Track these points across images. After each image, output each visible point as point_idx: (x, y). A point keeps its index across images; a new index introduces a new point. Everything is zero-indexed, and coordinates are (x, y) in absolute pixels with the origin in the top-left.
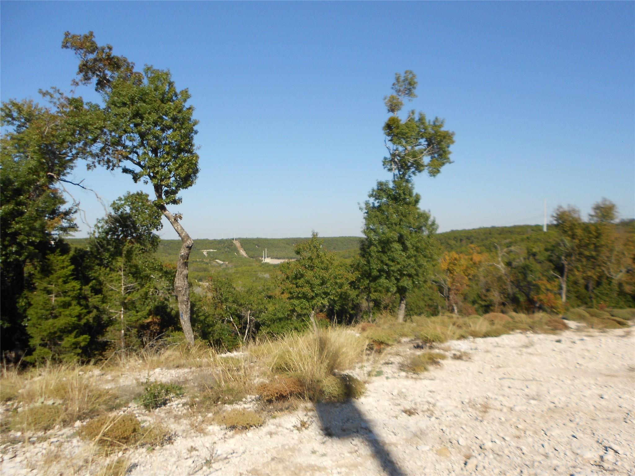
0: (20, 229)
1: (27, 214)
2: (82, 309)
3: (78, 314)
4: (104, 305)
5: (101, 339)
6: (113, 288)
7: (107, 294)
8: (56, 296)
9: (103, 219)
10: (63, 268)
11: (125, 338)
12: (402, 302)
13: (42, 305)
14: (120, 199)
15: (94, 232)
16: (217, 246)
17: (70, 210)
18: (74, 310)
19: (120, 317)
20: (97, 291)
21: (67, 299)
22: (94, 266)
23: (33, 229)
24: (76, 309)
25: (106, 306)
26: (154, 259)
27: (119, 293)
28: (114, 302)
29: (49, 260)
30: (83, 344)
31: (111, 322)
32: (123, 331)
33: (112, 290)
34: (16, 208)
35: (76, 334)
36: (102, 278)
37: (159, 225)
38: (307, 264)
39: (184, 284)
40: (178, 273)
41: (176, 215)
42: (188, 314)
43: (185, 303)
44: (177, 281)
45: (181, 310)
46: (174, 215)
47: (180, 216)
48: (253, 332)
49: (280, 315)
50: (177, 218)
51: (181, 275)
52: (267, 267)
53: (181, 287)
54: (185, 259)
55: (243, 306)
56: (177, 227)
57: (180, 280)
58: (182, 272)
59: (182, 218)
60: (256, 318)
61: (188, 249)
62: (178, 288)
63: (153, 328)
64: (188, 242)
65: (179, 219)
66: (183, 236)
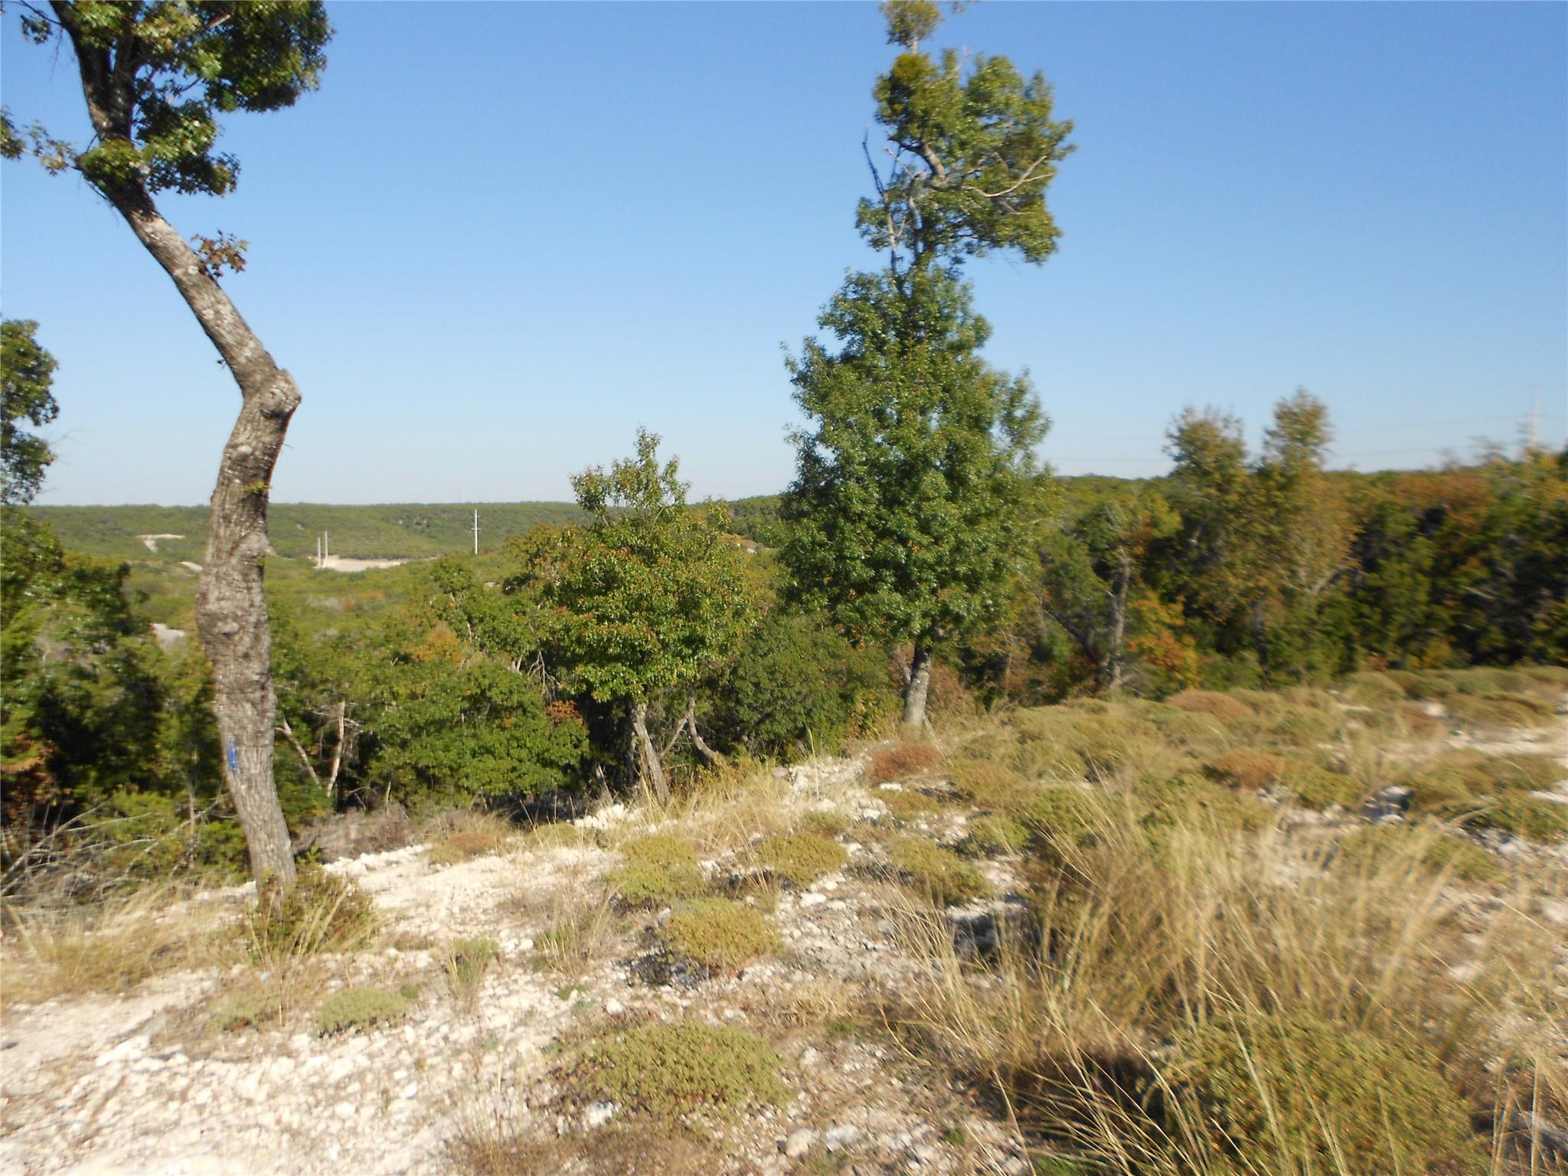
12: (923, 665)
16: (186, 527)
26: (28, 525)
37: (42, 406)
38: (634, 540)
39: (246, 604)
40: (219, 550)
41: (208, 244)
42: (265, 746)
43: (251, 696)
44: (211, 587)
45: (231, 729)
46: (197, 245)
47: (232, 252)
48: (351, 766)
49: (438, 712)
50: (216, 260)
51: (234, 561)
52: (333, 579)
53: (236, 618)
54: (255, 475)
55: (321, 687)
56: (217, 312)
57: (229, 584)
58: (236, 545)
59: (243, 261)
60: (364, 722)
61: (273, 425)
62: (220, 624)
63: (47, 792)
64: (278, 388)
65: (225, 268)
66: (248, 360)
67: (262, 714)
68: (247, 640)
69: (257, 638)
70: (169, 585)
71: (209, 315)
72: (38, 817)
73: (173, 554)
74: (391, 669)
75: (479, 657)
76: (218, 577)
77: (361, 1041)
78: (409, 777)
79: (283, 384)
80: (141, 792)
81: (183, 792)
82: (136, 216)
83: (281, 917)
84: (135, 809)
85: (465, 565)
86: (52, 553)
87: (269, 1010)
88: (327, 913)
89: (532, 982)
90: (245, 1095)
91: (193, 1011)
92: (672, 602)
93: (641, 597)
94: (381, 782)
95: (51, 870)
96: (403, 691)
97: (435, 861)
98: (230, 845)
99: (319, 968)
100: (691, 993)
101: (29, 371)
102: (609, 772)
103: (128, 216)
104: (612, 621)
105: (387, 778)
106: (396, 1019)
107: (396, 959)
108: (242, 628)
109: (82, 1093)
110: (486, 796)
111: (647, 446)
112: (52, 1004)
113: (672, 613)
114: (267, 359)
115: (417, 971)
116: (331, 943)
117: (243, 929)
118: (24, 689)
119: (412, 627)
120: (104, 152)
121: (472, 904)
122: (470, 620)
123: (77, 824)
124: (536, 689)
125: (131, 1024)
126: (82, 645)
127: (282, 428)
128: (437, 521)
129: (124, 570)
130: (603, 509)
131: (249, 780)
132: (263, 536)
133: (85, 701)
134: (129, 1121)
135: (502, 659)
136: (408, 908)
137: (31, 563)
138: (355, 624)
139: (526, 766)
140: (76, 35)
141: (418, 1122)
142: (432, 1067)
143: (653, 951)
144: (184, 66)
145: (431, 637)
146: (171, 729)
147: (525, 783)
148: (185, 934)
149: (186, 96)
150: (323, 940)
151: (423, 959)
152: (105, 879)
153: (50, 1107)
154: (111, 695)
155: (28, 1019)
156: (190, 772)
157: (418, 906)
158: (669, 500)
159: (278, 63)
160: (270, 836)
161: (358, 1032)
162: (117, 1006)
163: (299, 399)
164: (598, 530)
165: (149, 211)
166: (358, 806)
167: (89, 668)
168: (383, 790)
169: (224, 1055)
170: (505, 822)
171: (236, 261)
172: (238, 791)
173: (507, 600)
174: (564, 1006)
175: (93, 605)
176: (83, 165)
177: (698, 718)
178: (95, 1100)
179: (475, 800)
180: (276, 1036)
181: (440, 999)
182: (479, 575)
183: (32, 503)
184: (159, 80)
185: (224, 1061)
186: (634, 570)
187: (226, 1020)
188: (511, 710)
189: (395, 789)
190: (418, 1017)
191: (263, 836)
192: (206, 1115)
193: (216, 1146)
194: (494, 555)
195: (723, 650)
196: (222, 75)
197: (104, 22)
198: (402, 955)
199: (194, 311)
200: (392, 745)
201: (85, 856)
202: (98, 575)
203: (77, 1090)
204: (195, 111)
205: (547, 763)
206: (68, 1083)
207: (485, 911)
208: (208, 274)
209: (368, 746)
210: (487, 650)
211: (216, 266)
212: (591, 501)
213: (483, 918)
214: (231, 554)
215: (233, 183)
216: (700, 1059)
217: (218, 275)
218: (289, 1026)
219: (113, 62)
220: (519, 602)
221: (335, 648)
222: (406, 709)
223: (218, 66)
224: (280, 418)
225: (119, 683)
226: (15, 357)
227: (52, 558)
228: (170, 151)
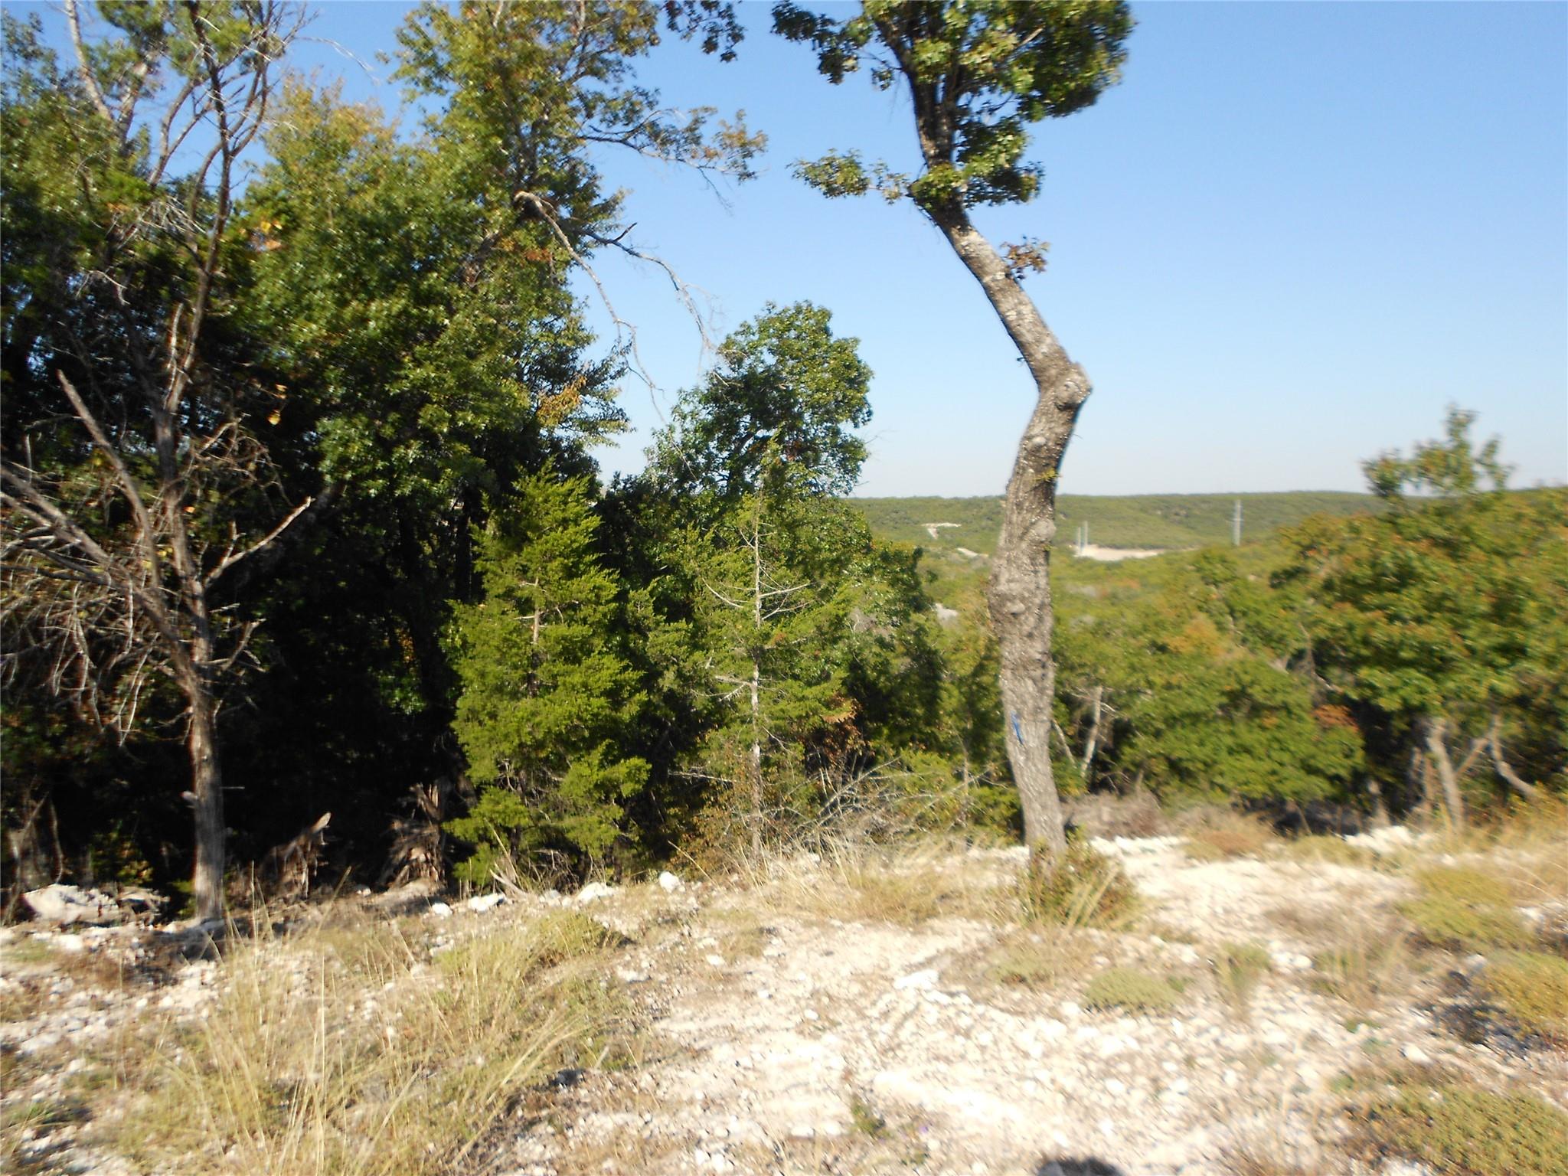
0: (426, 383)
1: (450, 332)
2: (625, 668)
3: (609, 685)
4: (698, 655)
5: (686, 771)
6: (727, 601)
7: (707, 619)
8: (544, 620)
9: (696, 392)
10: (564, 523)
11: (765, 774)
13: (498, 648)
14: (746, 330)
15: (672, 429)
16: (963, 515)
17: (605, 365)
18: (597, 669)
19: (748, 699)
20: (675, 608)
21: (578, 630)
22: (667, 531)
23: (467, 383)
24: (608, 668)
25: (704, 661)
26: (847, 513)
27: (745, 616)
28: (730, 646)
29: (521, 495)
30: (627, 790)
31: (719, 714)
32: (757, 750)
33: (722, 606)
34: (415, 311)
35: (605, 754)
36: (690, 567)
37: (860, 410)
38: (1439, 532)
39: (1032, 587)
40: (1011, 535)
41: (1014, 249)
42: (1043, 722)
43: (1033, 673)
44: (1003, 570)
45: (1013, 703)
46: (1005, 251)
47: (1034, 255)
48: (1105, 750)
49: (1194, 705)
50: (1021, 264)
51: (1024, 545)
52: (1091, 567)
53: (1023, 600)
54: (1047, 465)
55: (1080, 671)
56: (1019, 313)
57: (1019, 567)
58: (1026, 531)
59: (1043, 261)
60: (1119, 708)
61: (1065, 416)
62: (1009, 604)
63: (855, 742)
64: (1072, 381)
65: (1028, 271)
66: (1045, 355)
67: (1042, 691)
68: (1032, 620)
69: (1040, 619)
70: (946, 569)
71: (1012, 316)
72: (849, 764)
73: (951, 541)
74: (1149, 658)
75: (1240, 652)
76: (1009, 560)
77: (1128, 1024)
78: (1160, 767)
79: (1076, 377)
80: (925, 751)
81: (960, 756)
82: (954, 232)
83: (1051, 886)
84: (921, 766)
85: (1231, 558)
86: (864, 537)
87: (1042, 972)
88: (1095, 889)
89: (1311, 1004)
90: (1023, 1047)
91: (974, 957)
92: (1483, 605)
93: (1445, 597)
94: (1133, 768)
95: (856, 810)
96: (1158, 681)
97: (1193, 855)
98: (997, 810)
99: (1085, 943)
100: (1516, 1061)
101: (851, 381)
102: (1386, 788)
103: (947, 233)
104: (1404, 621)
105: (1139, 765)
106: (1164, 1010)
107: (1161, 948)
108: (1028, 609)
109: (885, 1009)
110: (1243, 796)
111: (1458, 424)
112: (858, 925)
113: (1484, 616)
114: (1060, 355)
115: (1183, 965)
116: (1101, 919)
117: (1016, 891)
118: (837, 653)
119: (1169, 615)
120: (931, 177)
121: (1236, 907)
122: (1232, 613)
123: (874, 774)
124: (1303, 688)
125: (919, 957)
126: (883, 617)
127: (1073, 420)
128: (1197, 512)
129: (918, 553)
130: (1400, 497)
131: (1027, 752)
132: (1051, 522)
133: (883, 668)
134: (923, 1044)
135: (1265, 654)
136: (1166, 900)
137: (847, 544)
138: (1110, 612)
139: (1289, 771)
140: (912, 77)
141: (1190, 1122)
142: (1204, 1067)
143: (1462, 1001)
144: (1000, 86)
145: (1187, 629)
146: (951, 699)
147: (1285, 788)
148: (961, 885)
149: (999, 114)
150: (1092, 916)
151: (1188, 954)
152: (895, 824)
153: (861, 1014)
154: (900, 664)
155: (841, 934)
156: (965, 739)
157: (1176, 898)
158: (1485, 485)
159: (1083, 63)
160: (1044, 807)
161: (1126, 1013)
162: (907, 937)
163: (1090, 390)
164: (1392, 520)
165: (964, 225)
166: (1110, 789)
167: (888, 639)
168: (1134, 777)
169: (1002, 1005)
170: (1268, 827)
171: (1037, 262)
172: (1017, 762)
173: (1273, 593)
174: (1352, 1039)
175: (893, 584)
176: (915, 191)
177: (1503, 741)
178: (895, 1017)
179: (1233, 799)
180: (1047, 999)
181: (1207, 999)
182: (1242, 569)
183: (851, 495)
184: (976, 104)
185: (1002, 1010)
186: (1438, 564)
187: (1004, 973)
188: (1273, 709)
189: (1147, 777)
190: (1184, 1011)
191: (1037, 806)
192: (987, 1057)
193: (998, 1088)
194: (1257, 547)
195: (1550, 661)
196: (1033, 87)
197: (937, 58)
198: (1166, 945)
199: (999, 313)
200: (1145, 733)
201: (882, 801)
202: (898, 557)
203: (881, 1005)
204: (1009, 127)
205: (1312, 770)
206: (874, 996)
207: (1251, 918)
208: (1013, 278)
209: (1121, 732)
210: (1249, 645)
211: (1020, 270)
212: (1386, 487)
213: (1249, 924)
214: (1021, 538)
215: (1037, 189)
216: (1549, 1145)
217: (1021, 277)
218: (1059, 992)
219: (940, 95)
220: (1288, 598)
221: (1094, 633)
222: (1162, 699)
223: (1030, 79)
224: (1071, 409)
225: (907, 654)
226: (842, 369)
227: (864, 541)
228: (985, 167)
